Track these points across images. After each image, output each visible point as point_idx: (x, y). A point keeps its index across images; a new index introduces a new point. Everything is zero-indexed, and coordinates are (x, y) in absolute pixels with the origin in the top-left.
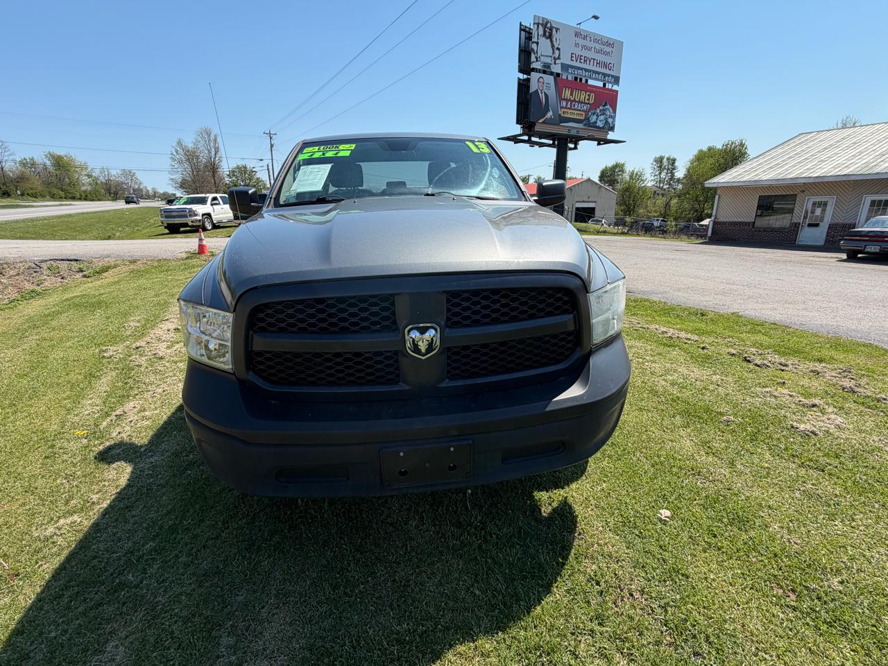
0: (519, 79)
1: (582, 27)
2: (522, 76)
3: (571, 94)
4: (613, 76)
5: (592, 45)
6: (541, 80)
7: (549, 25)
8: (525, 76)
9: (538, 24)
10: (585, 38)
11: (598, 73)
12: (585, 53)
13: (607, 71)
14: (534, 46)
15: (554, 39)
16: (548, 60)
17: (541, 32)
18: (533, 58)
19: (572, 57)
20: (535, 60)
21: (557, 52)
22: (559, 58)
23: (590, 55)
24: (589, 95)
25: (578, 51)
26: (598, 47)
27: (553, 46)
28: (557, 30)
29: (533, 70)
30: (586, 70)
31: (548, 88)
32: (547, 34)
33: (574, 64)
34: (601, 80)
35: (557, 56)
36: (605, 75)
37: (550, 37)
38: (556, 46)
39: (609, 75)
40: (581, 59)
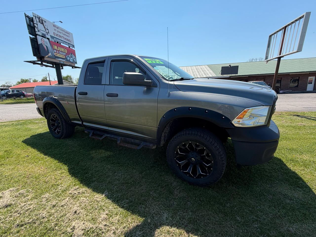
0: (30, 38)
1: (56, 24)
2: (31, 36)
3: (58, 48)
4: (72, 45)
5: (61, 31)
6: (42, 40)
7: (41, 19)
8: (34, 37)
9: (36, 17)
10: (58, 28)
11: (67, 42)
12: (59, 34)
13: (69, 42)
14: (35, 25)
15: (45, 25)
16: (44, 33)
17: (38, 20)
18: (36, 30)
19: (54, 34)
20: (38, 31)
21: (47, 30)
22: (49, 33)
23: (61, 35)
24: (65, 50)
25: (56, 32)
26: (64, 33)
27: (45, 28)
28: (45, 22)
29: (37, 35)
30: (61, 40)
31: (47, 43)
32: (41, 22)
33: (55, 36)
34: (68, 45)
35: (47, 32)
36: (69, 44)
37: (42, 23)
38: (46, 28)
39: (70, 44)
40: (58, 36)
